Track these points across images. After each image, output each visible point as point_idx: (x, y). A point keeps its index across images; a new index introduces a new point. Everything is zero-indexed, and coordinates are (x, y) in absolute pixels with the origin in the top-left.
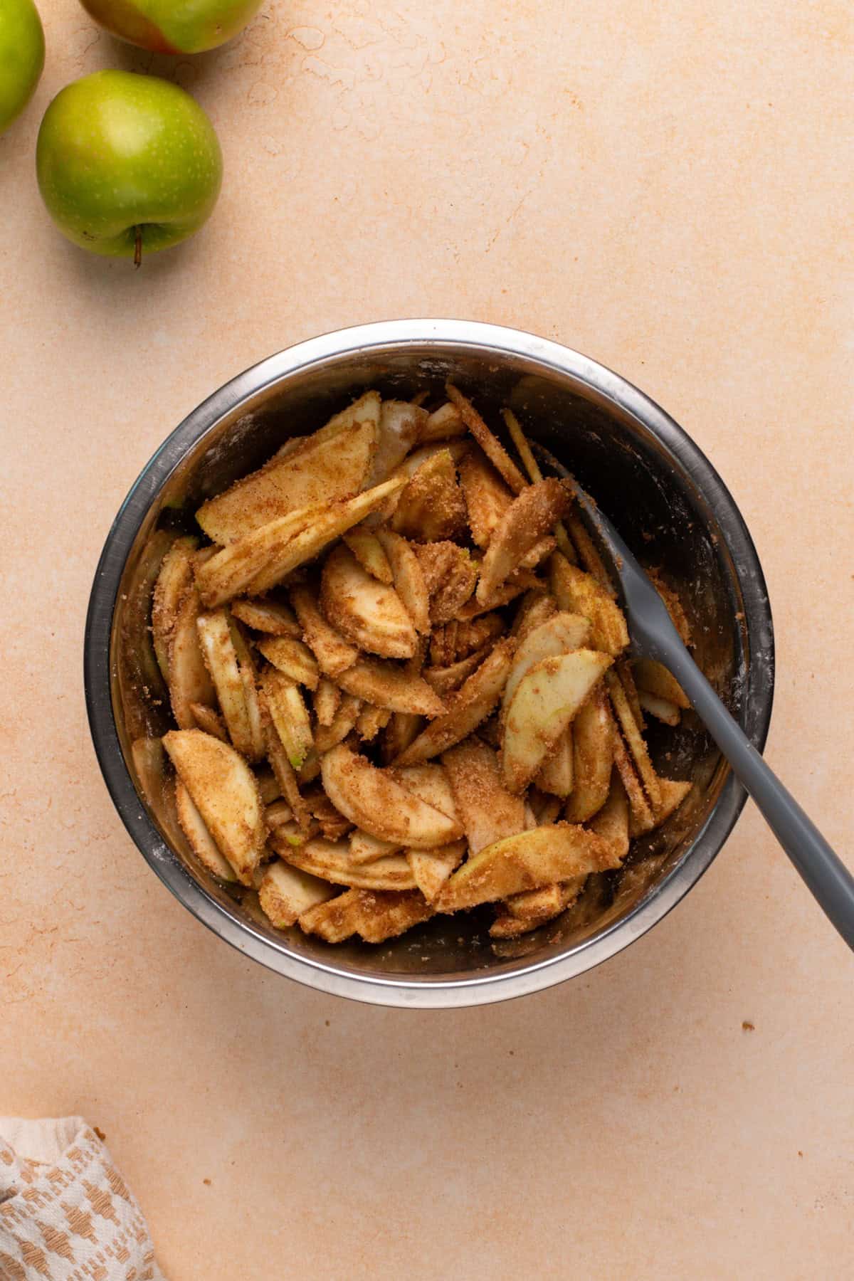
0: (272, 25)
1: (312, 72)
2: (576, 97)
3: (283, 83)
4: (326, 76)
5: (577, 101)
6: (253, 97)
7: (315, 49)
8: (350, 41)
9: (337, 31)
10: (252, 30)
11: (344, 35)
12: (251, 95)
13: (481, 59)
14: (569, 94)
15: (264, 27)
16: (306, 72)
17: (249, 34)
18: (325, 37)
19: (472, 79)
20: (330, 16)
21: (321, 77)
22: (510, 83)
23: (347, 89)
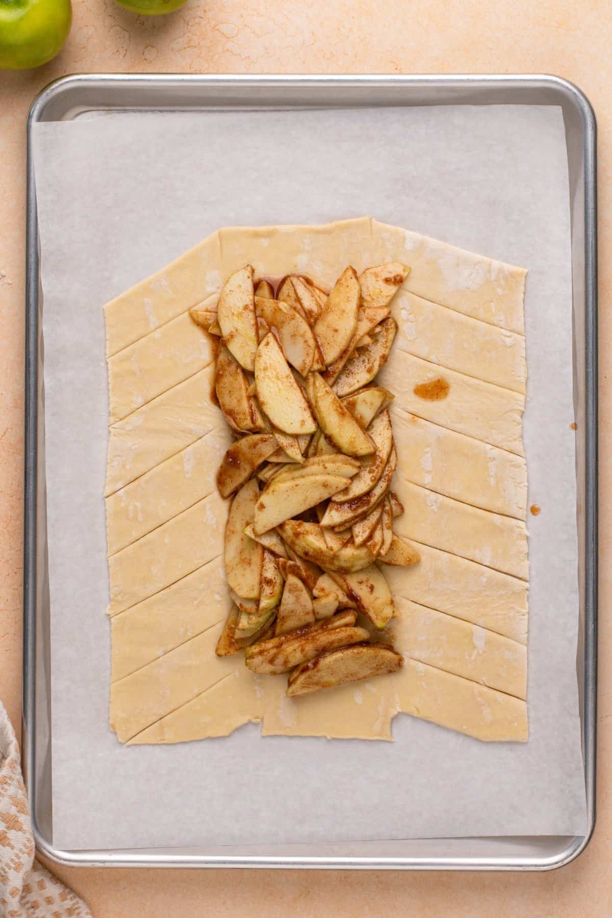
0: (205, 22)
1: (231, 51)
3: (212, 59)
4: (239, 54)
5: (399, 68)
7: (233, 37)
8: (254, 32)
9: (246, 26)
10: (192, 25)
11: (250, 28)
12: (192, 66)
13: (337, 43)
14: (393, 64)
15: (200, 24)
16: (227, 52)
17: (190, 28)
18: (238, 29)
19: (331, 55)
20: (242, 16)
21: (236, 55)
22: (355, 57)
23: (253, 62)
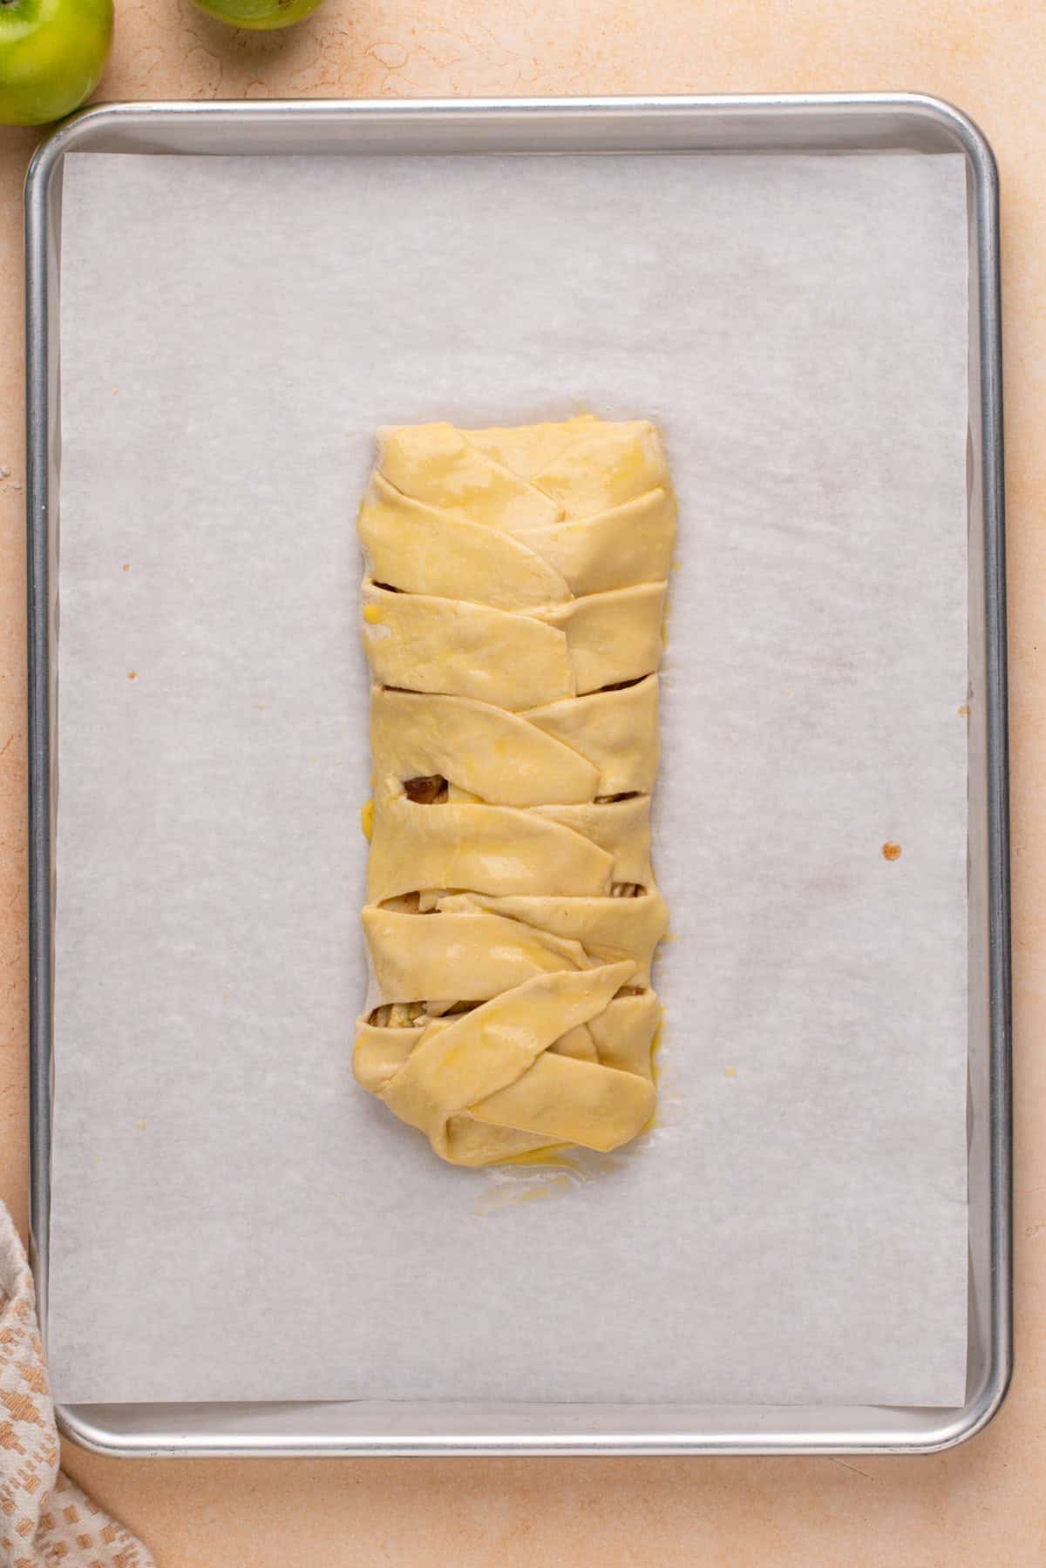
0: (350, 42)
7: (397, 67)
8: (435, 58)
9: (420, 47)
10: (329, 47)
11: (428, 52)
13: (575, 76)
15: (341, 44)
17: (325, 52)
18: (408, 54)
20: (413, 32)
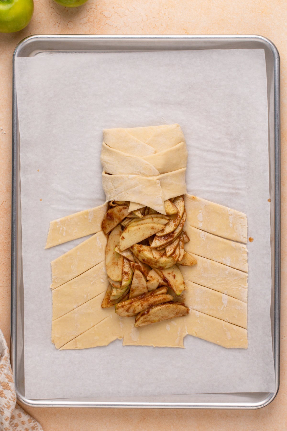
0: (96, 11)
1: (108, 24)
2: (186, 31)
3: (100, 28)
4: (112, 26)
5: (187, 32)
6: (91, 32)
7: (109, 18)
8: (119, 15)
9: (115, 12)
11: (117, 13)
12: (90, 31)
13: (158, 20)
14: (184, 30)
15: (94, 11)
16: (106, 24)
17: (89, 13)
18: (112, 14)
19: (156, 26)
20: (113, 8)
21: (111, 26)
22: (167, 27)
23: (118, 29)
